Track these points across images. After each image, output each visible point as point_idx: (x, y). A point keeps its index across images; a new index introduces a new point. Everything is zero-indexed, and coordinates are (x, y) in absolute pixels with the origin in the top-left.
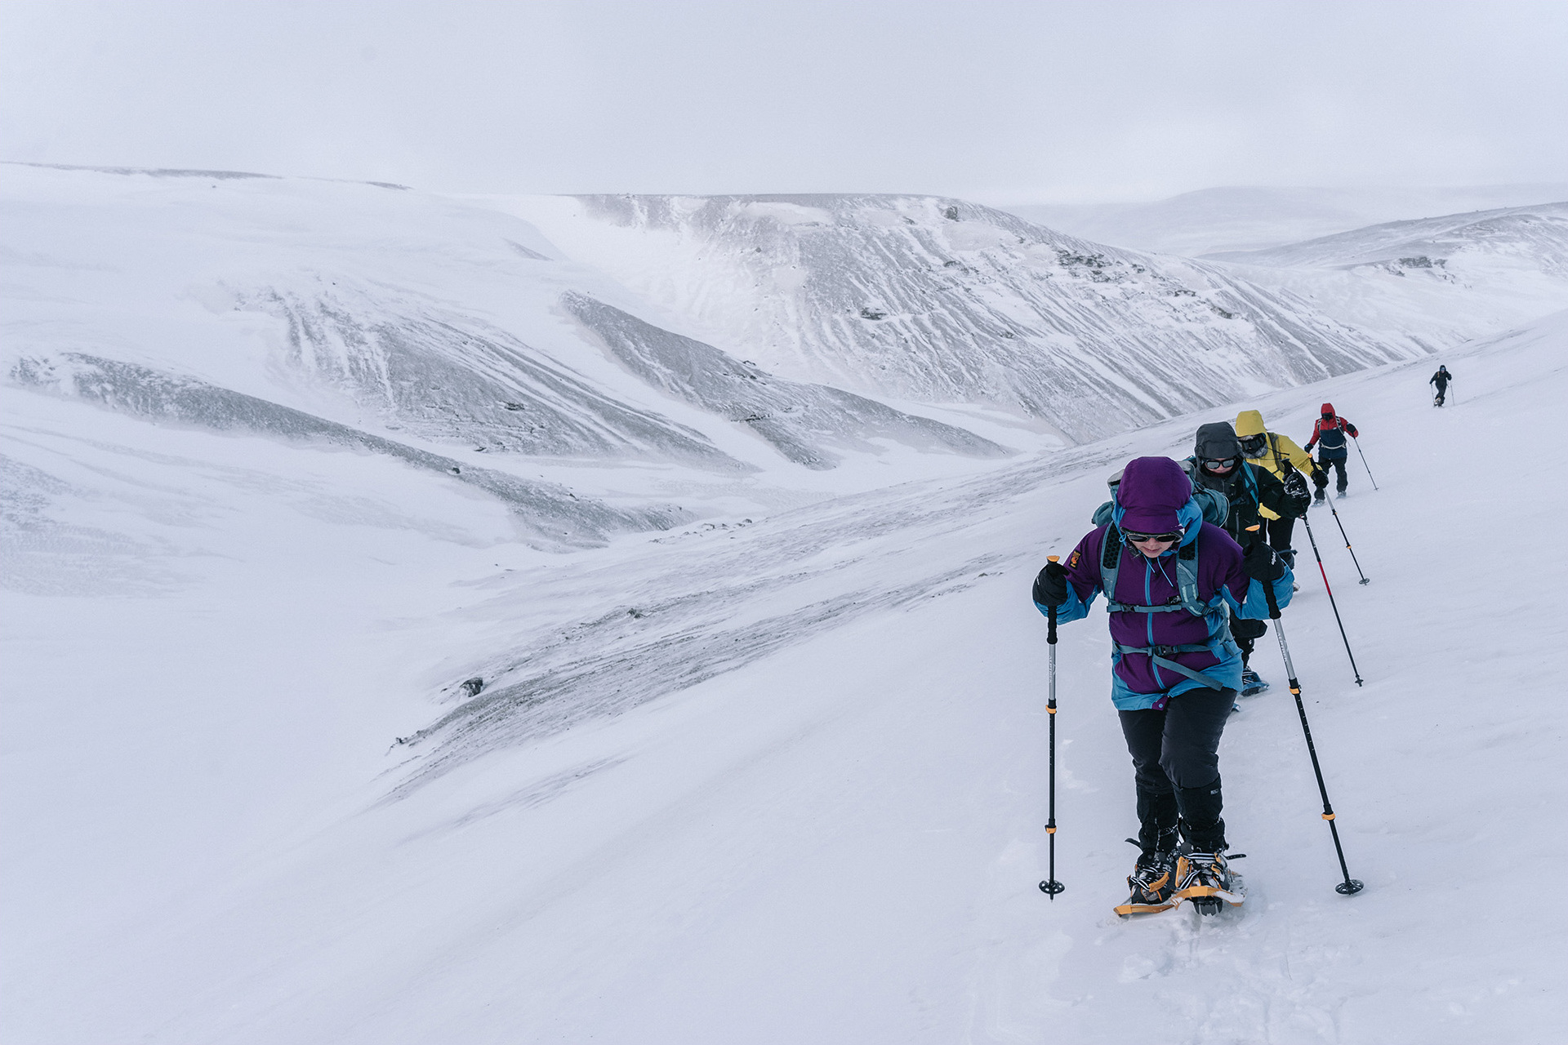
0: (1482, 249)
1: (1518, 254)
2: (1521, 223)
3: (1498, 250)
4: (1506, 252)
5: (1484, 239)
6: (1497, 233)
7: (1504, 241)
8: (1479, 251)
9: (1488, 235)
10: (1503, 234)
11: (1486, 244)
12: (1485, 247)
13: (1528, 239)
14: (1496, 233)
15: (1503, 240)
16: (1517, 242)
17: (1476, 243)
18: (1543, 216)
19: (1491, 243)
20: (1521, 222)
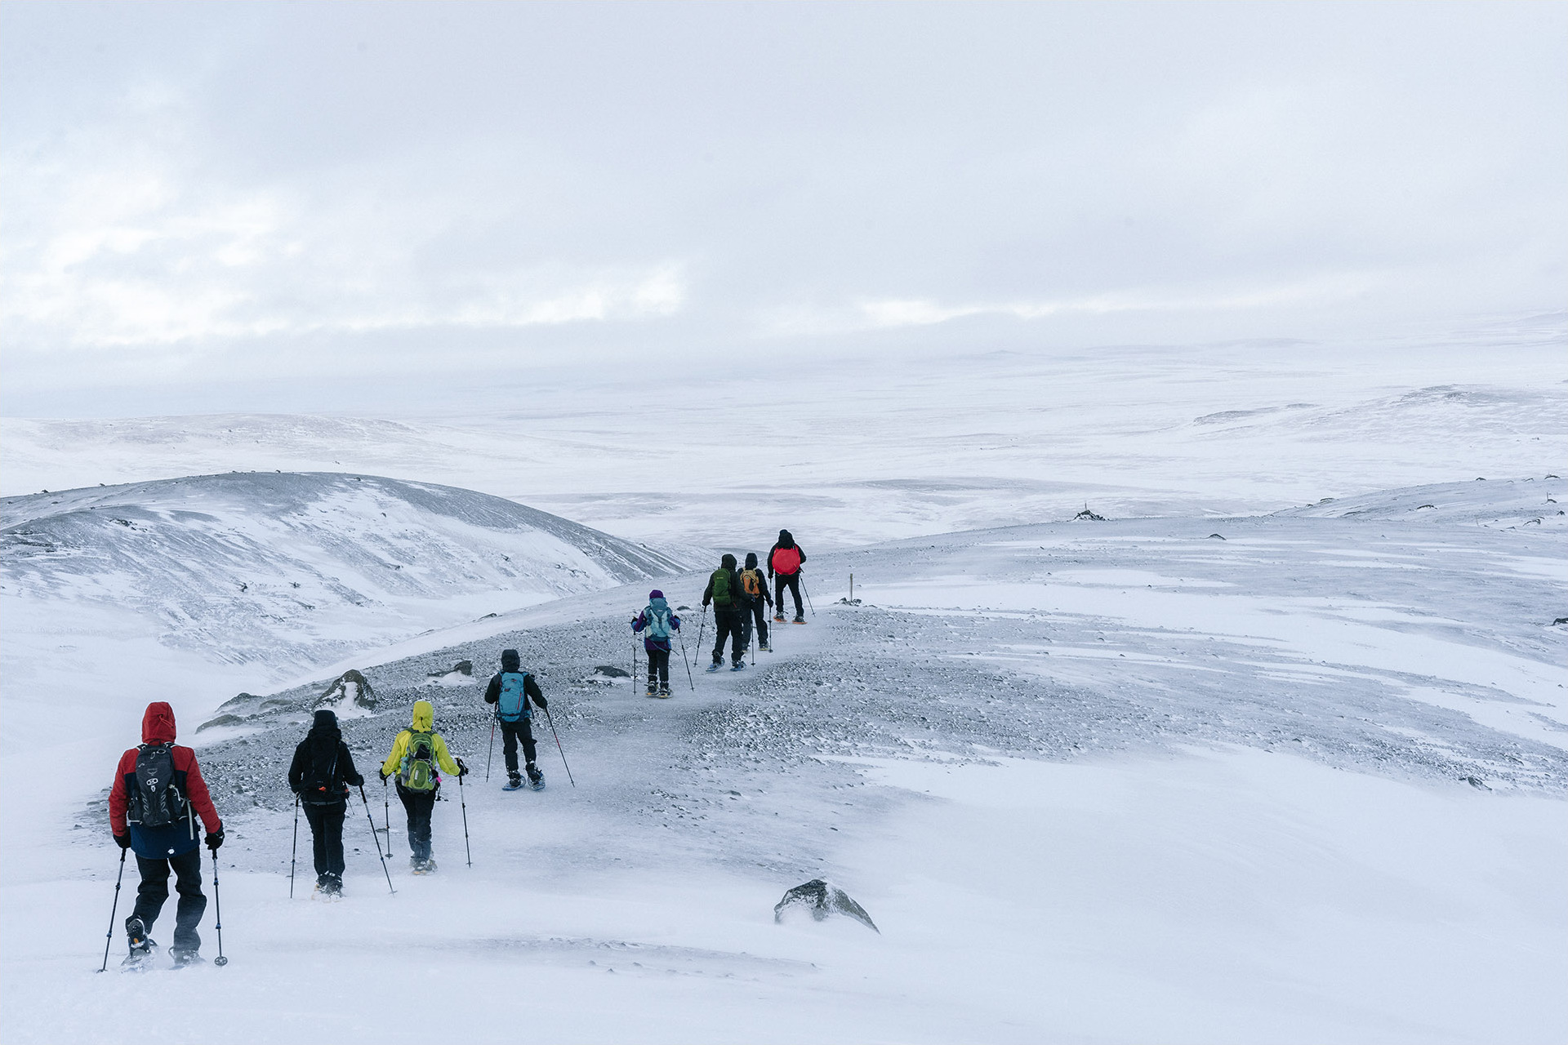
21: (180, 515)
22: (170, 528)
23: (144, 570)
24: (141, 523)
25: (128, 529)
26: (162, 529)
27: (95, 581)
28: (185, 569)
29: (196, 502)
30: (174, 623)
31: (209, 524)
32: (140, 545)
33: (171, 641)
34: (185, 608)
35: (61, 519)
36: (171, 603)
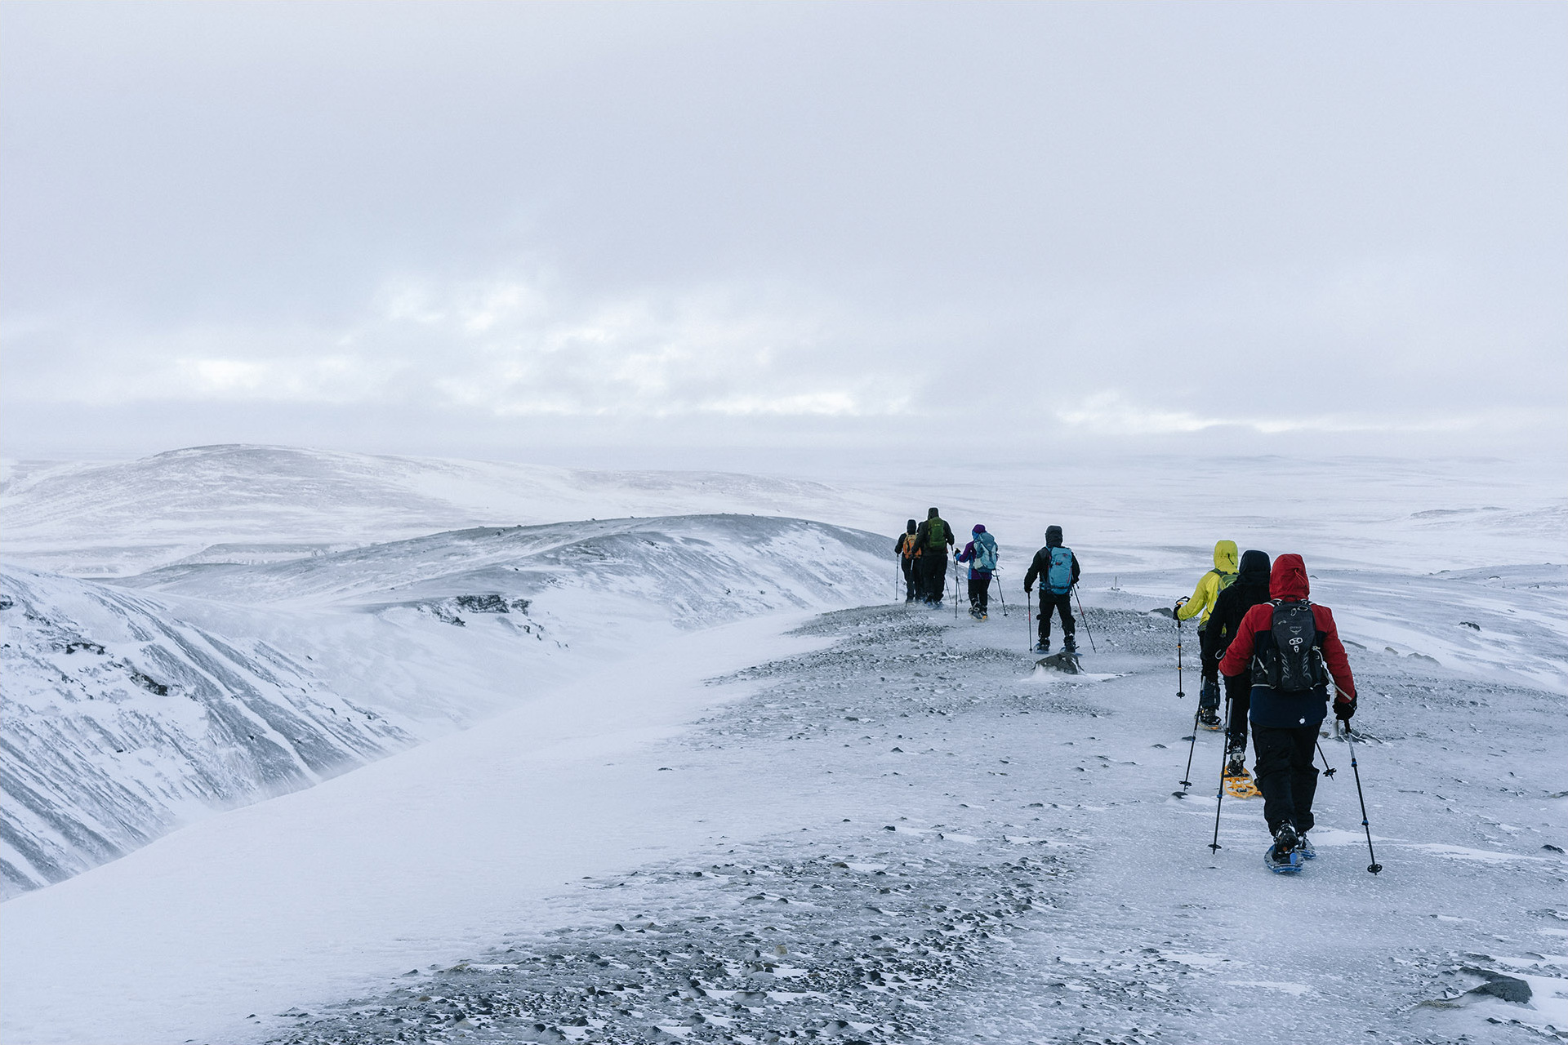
0: (587, 585)
1: (638, 594)
2: (643, 546)
3: (610, 586)
4: (622, 591)
5: (591, 568)
6: (610, 561)
7: (620, 574)
8: (582, 587)
9: (596, 563)
10: (619, 561)
11: (592, 575)
12: (591, 582)
13: (652, 572)
14: (608, 561)
15: (619, 571)
16: (637, 575)
17: (579, 575)
18: (676, 535)
19: (600, 575)
20: (645, 544)
21: (688, 541)
22: (681, 549)
23: (663, 575)
24: (662, 544)
25: (653, 548)
26: (675, 549)
27: (631, 581)
28: (690, 577)
29: (697, 532)
30: (682, 612)
31: (707, 548)
32: (661, 559)
33: (679, 624)
34: (689, 604)
35: (610, 538)
36: (680, 599)
